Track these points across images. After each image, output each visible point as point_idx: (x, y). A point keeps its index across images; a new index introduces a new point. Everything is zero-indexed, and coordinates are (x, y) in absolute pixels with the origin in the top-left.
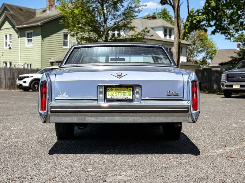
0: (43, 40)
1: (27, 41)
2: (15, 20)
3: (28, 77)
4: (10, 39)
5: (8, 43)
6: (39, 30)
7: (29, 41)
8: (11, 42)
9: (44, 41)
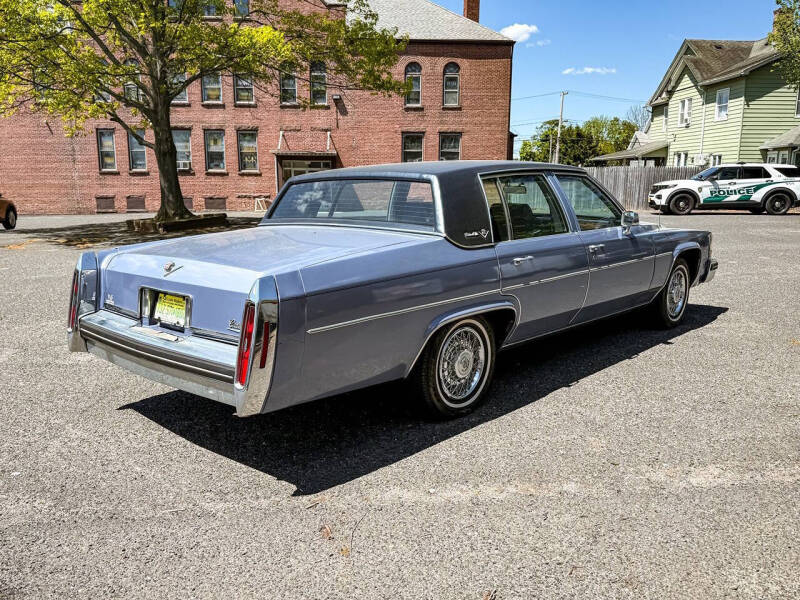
0: (748, 105)
1: (717, 109)
2: (699, 69)
3: (666, 187)
4: (690, 108)
5: (686, 116)
6: (742, 85)
7: (721, 109)
8: (689, 114)
9: (751, 107)
